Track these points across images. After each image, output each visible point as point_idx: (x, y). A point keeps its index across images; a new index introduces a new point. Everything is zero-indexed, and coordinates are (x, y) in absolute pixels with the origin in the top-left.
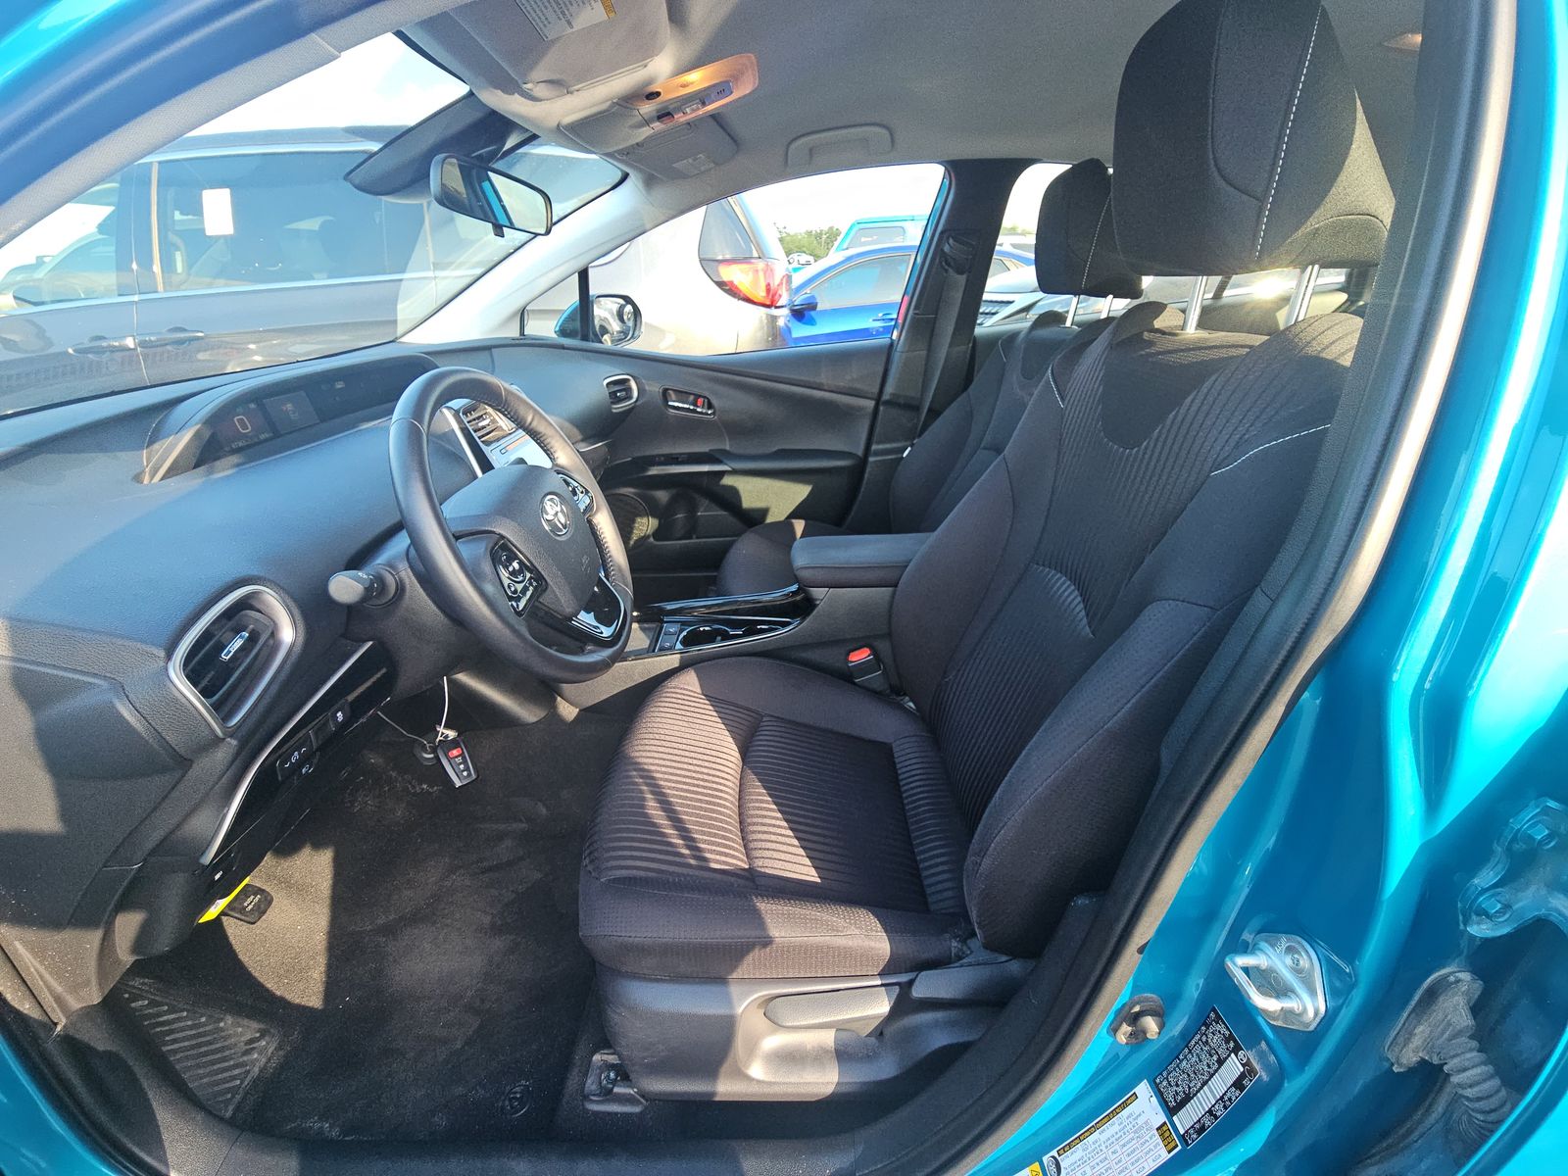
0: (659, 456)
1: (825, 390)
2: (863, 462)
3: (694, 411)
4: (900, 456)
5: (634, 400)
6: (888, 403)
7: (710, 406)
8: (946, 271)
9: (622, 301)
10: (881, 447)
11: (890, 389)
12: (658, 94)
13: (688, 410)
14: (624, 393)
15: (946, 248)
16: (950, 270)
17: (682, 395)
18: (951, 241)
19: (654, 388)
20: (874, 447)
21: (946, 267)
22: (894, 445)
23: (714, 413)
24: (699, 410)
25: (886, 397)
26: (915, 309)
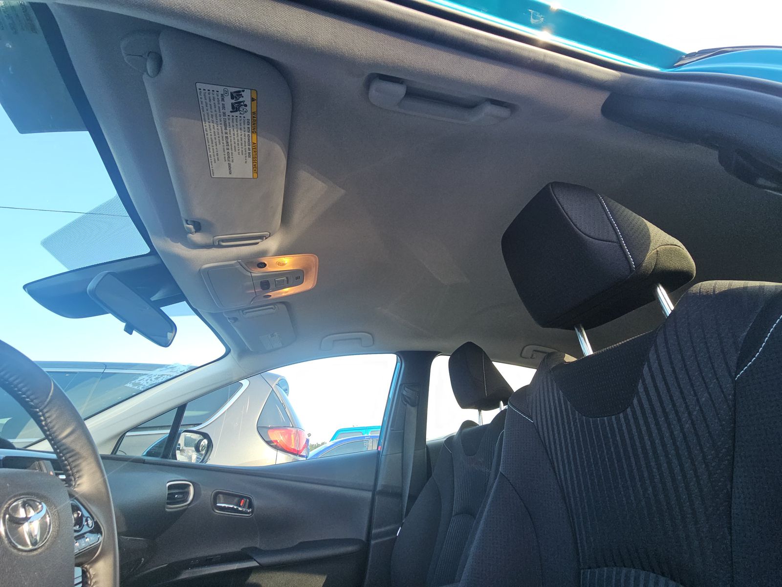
0: (195, 559)
1: (337, 486)
2: (367, 544)
3: (236, 511)
4: (394, 537)
5: (188, 502)
6: (381, 493)
7: (250, 506)
8: (406, 405)
9: (201, 437)
10: (379, 530)
11: (381, 482)
12: (265, 265)
13: (232, 510)
14: (181, 496)
15: (405, 393)
16: (408, 404)
17: (229, 496)
18: (406, 389)
19: (207, 493)
20: (374, 531)
21: (406, 403)
22: (388, 528)
23: (252, 512)
24: (240, 509)
25: (379, 488)
26: (391, 427)
